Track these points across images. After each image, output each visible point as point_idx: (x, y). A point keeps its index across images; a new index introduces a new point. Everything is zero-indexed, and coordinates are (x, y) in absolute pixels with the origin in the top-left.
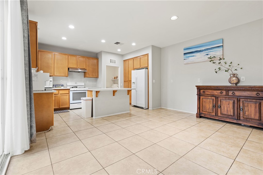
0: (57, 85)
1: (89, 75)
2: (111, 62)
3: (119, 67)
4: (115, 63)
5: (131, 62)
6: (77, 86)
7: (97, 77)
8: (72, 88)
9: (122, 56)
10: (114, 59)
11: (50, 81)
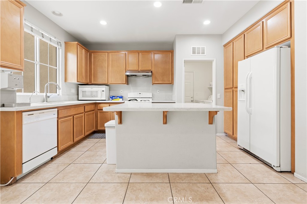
0: (114, 97)
1: (158, 81)
2: (194, 52)
3: (213, 60)
4: (204, 54)
5: (239, 44)
6: (136, 99)
7: (171, 83)
8: (130, 100)
9: (221, 36)
10: (201, 47)
11: (103, 91)
